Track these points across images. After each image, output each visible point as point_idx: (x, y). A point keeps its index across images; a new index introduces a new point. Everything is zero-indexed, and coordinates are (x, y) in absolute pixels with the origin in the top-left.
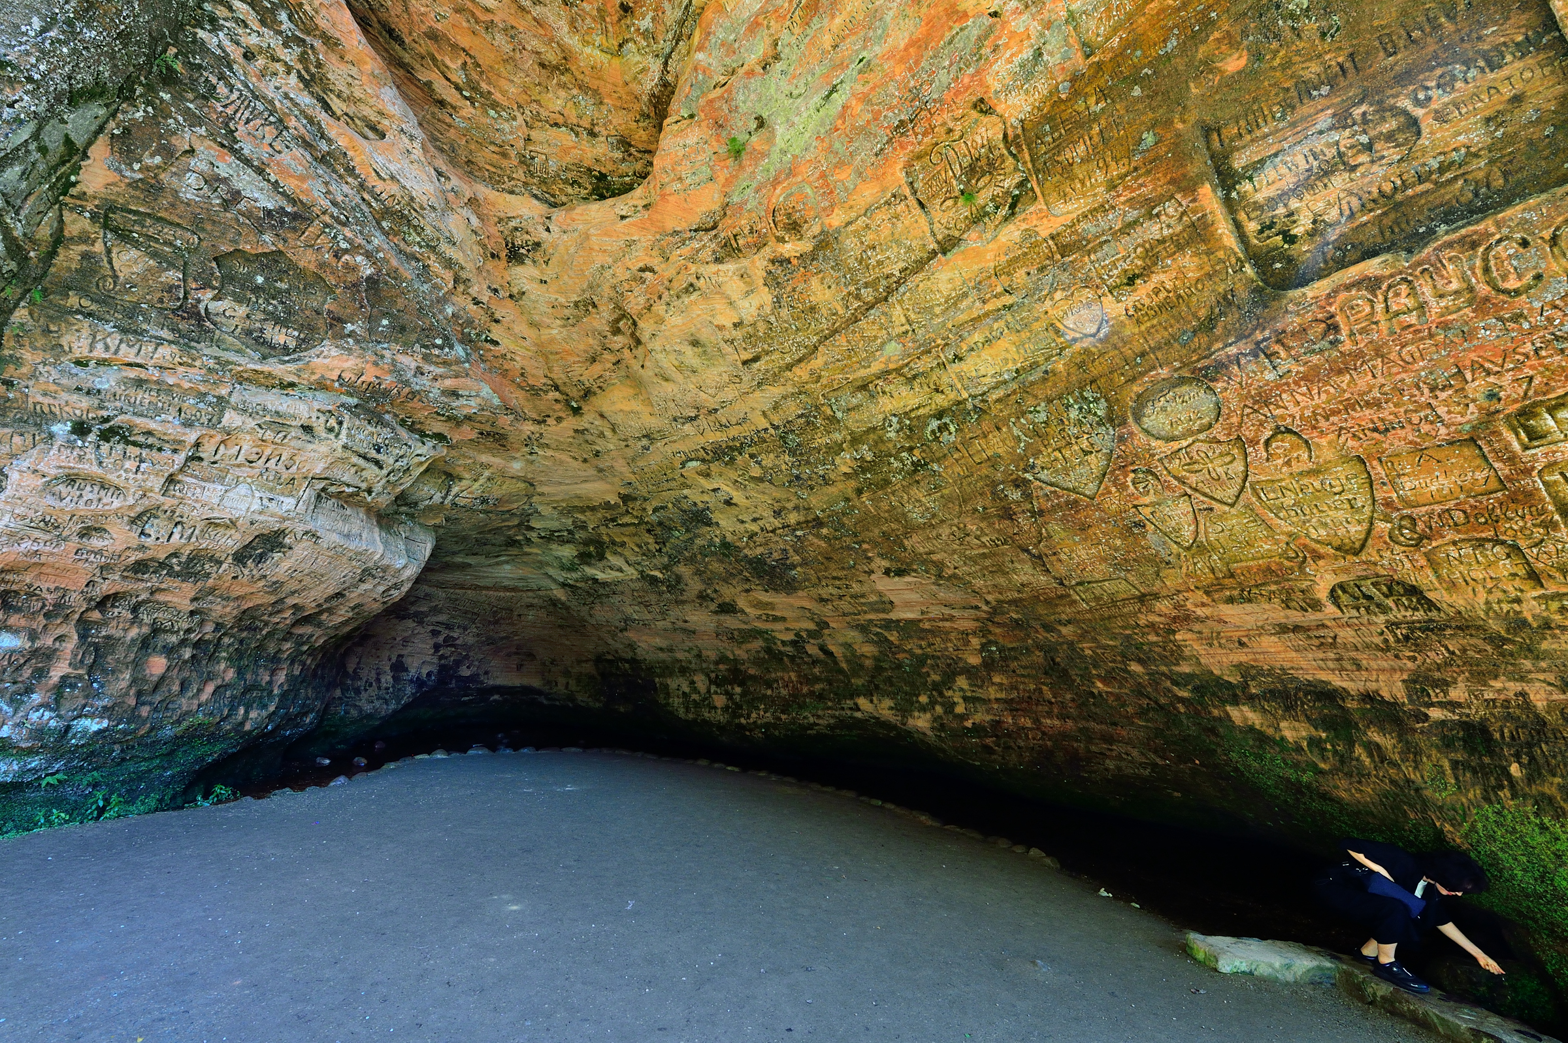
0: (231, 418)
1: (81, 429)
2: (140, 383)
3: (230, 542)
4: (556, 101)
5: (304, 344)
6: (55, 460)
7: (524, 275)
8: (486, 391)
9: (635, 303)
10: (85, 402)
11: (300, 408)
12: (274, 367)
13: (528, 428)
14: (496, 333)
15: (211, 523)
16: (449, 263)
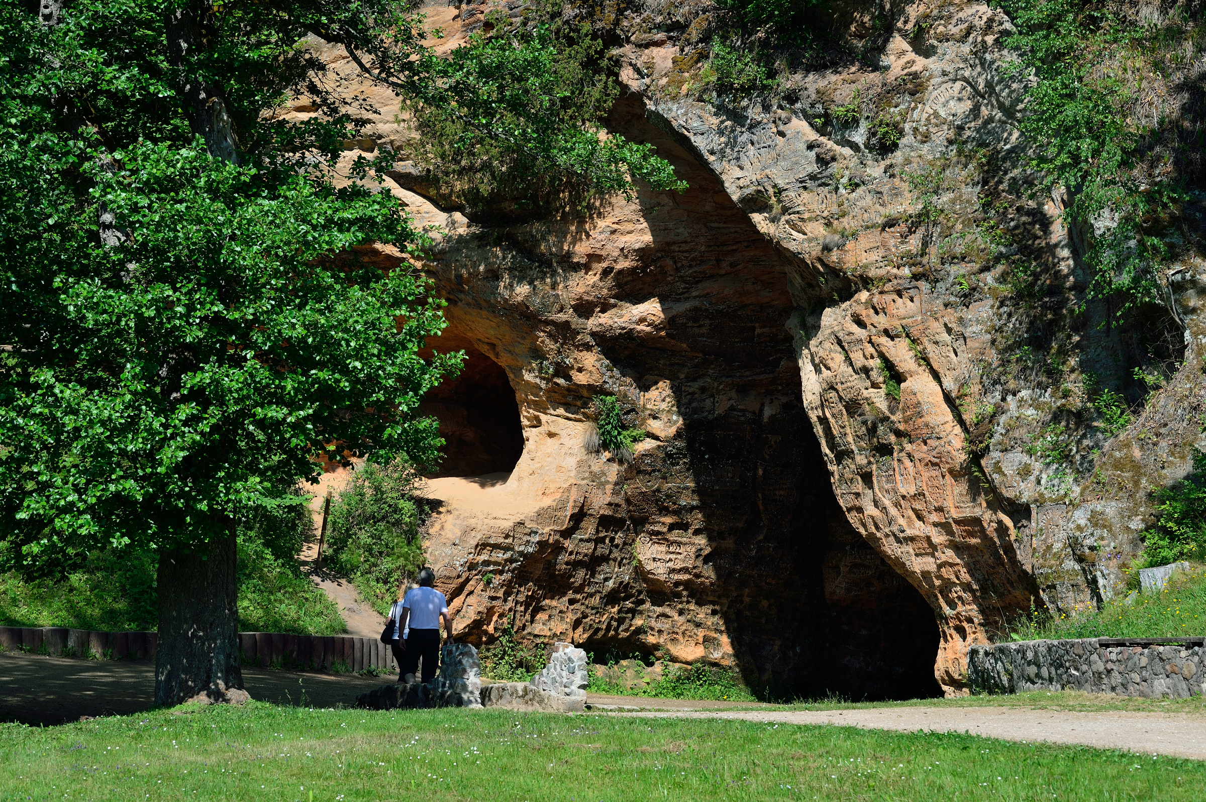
6: (849, 560)
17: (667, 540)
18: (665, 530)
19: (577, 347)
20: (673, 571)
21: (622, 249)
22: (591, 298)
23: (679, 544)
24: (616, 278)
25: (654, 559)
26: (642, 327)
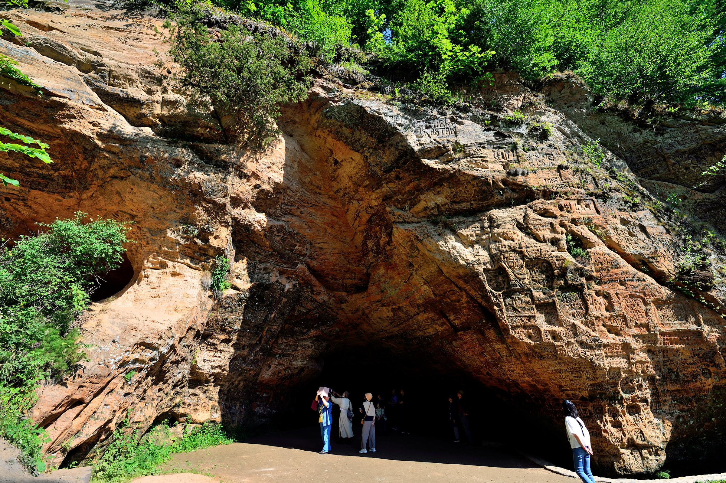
0: (299, 348)
1: (280, 356)
2: (287, 346)
3: (296, 371)
4: (348, 275)
5: (308, 331)
6: (277, 361)
7: (344, 305)
8: (337, 329)
9: (367, 312)
10: (280, 351)
11: (307, 343)
12: (304, 337)
13: (345, 333)
14: (338, 316)
15: (295, 368)
16: (330, 308)
17: (216, 349)
18: (218, 343)
19: (221, 222)
20: (213, 367)
21: (269, 178)
22: (243, 197)
23: (221, 351)
24: (258, 193)
25: (204, 360)
26: (256, 225)
